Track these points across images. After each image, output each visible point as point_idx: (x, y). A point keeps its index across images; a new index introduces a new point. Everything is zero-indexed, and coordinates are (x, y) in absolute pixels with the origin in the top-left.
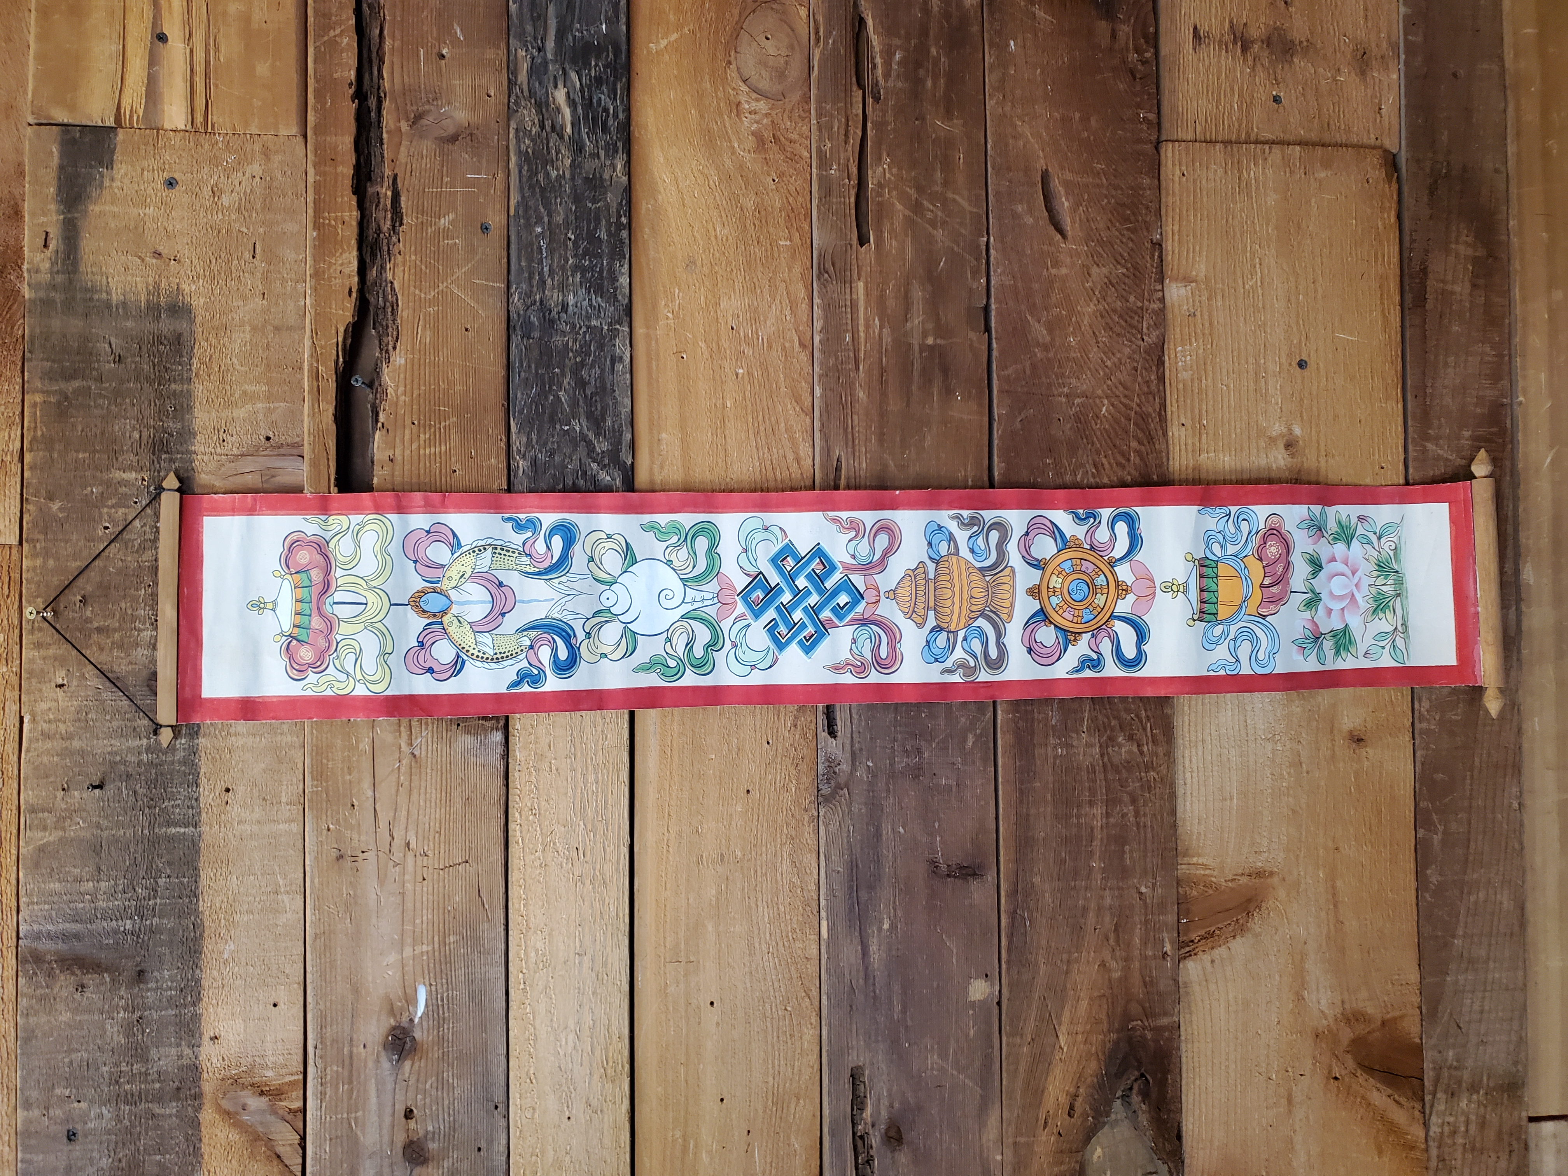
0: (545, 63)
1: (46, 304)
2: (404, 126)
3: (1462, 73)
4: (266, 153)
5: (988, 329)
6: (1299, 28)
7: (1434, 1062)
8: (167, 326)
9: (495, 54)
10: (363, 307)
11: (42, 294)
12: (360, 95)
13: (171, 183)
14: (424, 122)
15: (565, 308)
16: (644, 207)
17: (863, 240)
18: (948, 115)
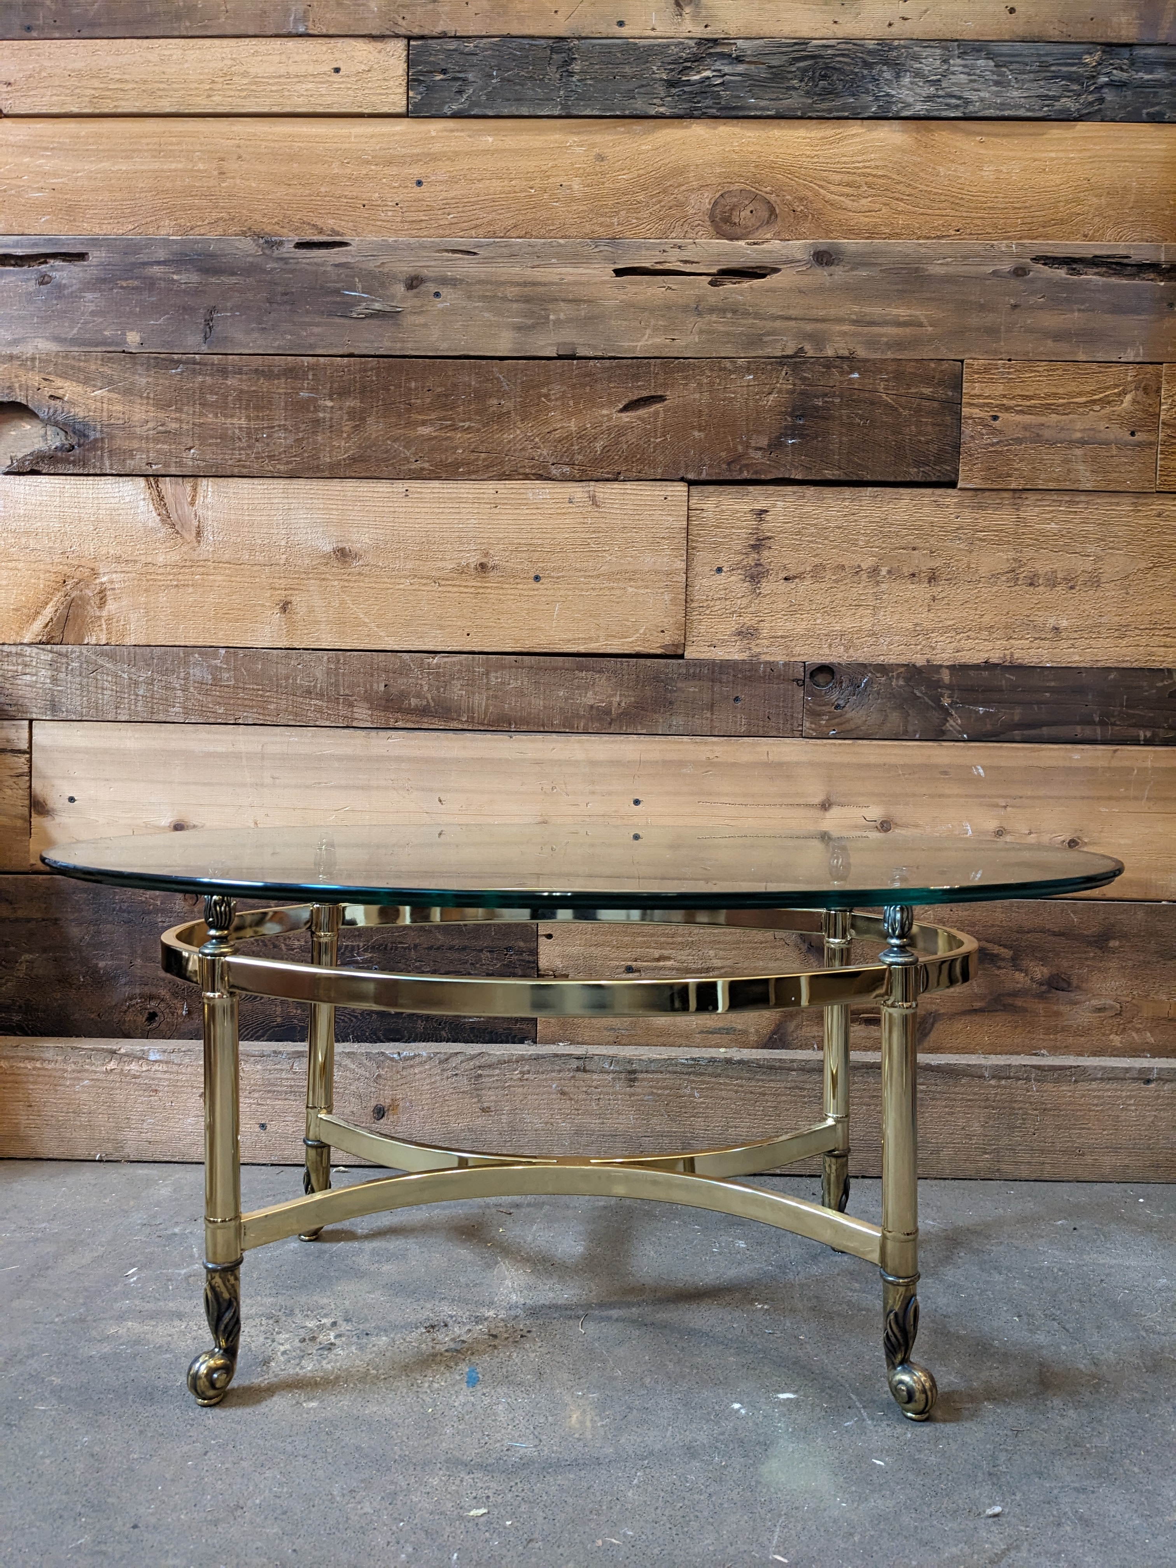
0: (730, 63)
3: (739, 704)
5: (559, 357)
7: (73, 652)
9: (732, 31)
15: (571, 74)
16: (638, 126)
17: (618, 272)
18: (701, 332)
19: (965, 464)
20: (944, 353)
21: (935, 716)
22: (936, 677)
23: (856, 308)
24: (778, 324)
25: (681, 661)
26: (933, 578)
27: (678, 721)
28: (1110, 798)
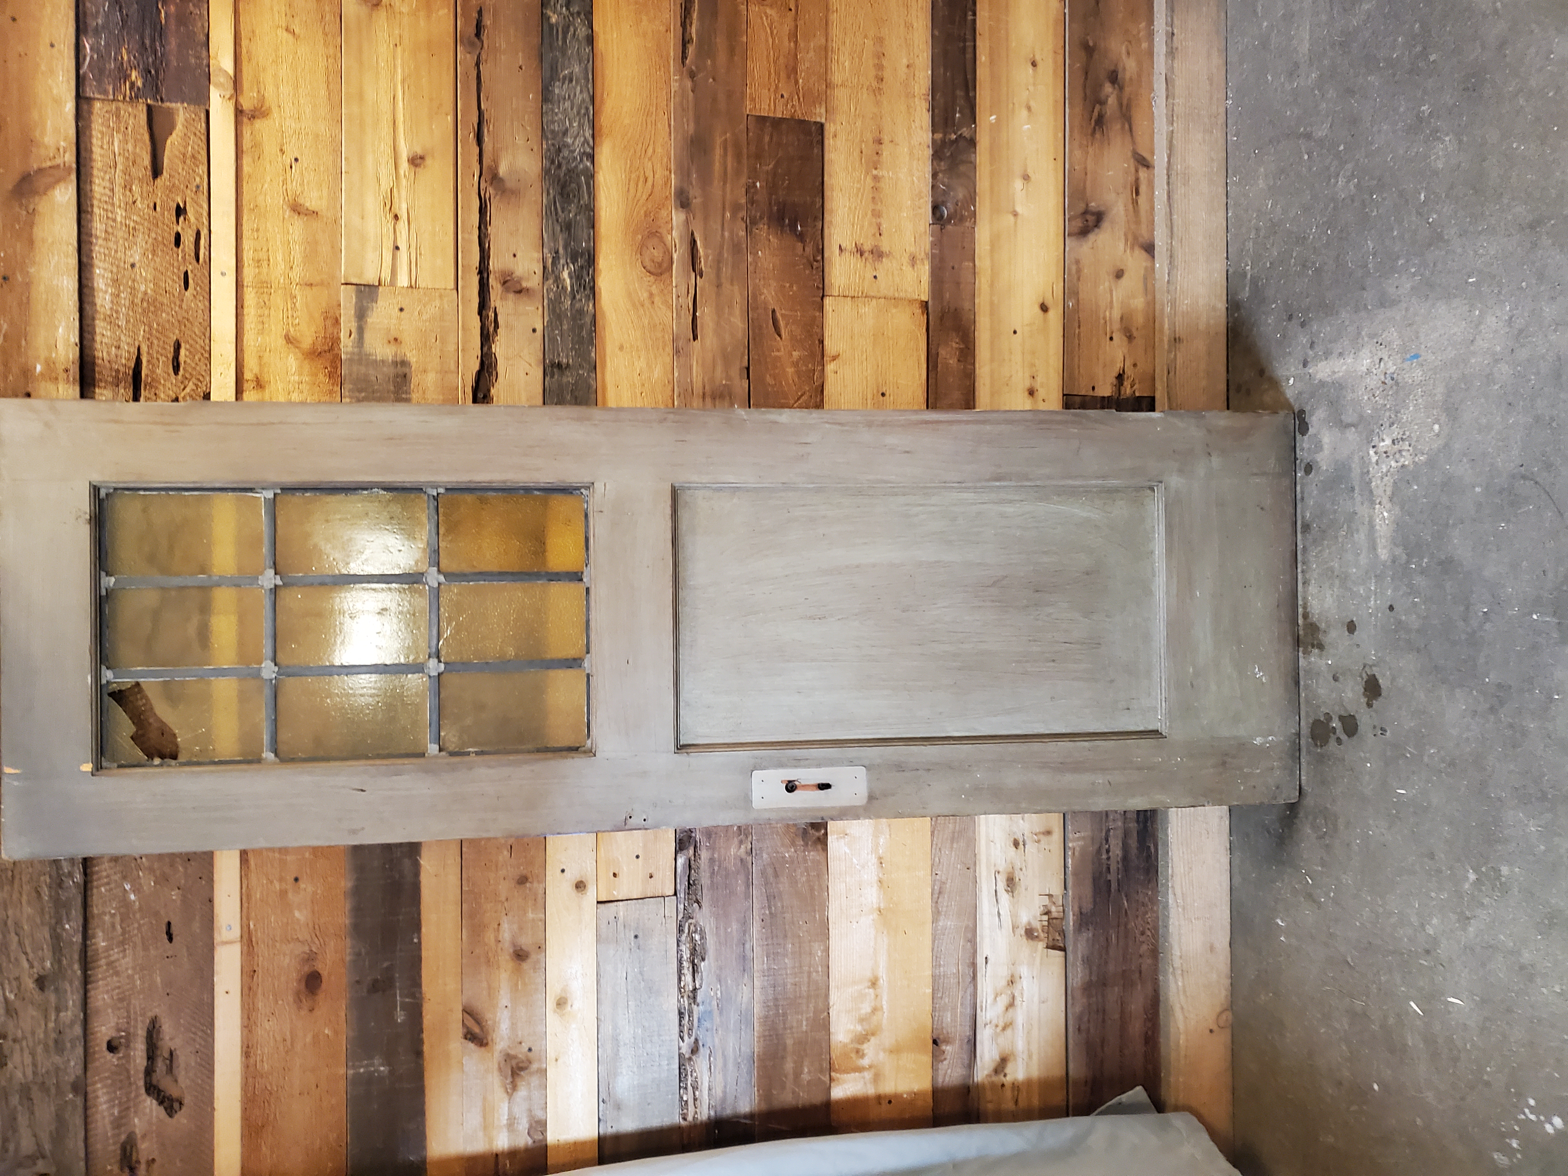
0: (559, 258)
1: (351, 360)
2: (499, 286)
3: (956, 267)
4: (441, 296)
5: (748, 377)
6: (885, 248)
8: (400, 370)
9: (538, 255)
10: (482, 363)
11: (349, 356)
12: (480, 272)
13: (401, 310)
14: (507, 285)
15: (568, 364)
16: (600, 322)
17: (695, 338)
18: (732, 284)
19: (811, 117)
20: (743, 127)
21: (962, 144)
22: (939, 142)
23: (716, 182)
24: (726, 234)
25: (930, 303)
26: (880, 142)
27: (967, 305)
28: (1007, 39)
